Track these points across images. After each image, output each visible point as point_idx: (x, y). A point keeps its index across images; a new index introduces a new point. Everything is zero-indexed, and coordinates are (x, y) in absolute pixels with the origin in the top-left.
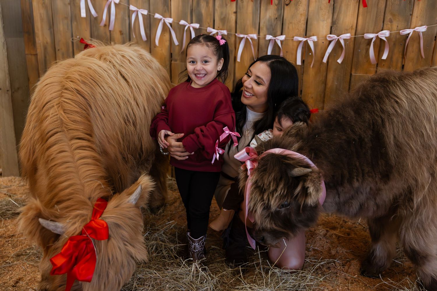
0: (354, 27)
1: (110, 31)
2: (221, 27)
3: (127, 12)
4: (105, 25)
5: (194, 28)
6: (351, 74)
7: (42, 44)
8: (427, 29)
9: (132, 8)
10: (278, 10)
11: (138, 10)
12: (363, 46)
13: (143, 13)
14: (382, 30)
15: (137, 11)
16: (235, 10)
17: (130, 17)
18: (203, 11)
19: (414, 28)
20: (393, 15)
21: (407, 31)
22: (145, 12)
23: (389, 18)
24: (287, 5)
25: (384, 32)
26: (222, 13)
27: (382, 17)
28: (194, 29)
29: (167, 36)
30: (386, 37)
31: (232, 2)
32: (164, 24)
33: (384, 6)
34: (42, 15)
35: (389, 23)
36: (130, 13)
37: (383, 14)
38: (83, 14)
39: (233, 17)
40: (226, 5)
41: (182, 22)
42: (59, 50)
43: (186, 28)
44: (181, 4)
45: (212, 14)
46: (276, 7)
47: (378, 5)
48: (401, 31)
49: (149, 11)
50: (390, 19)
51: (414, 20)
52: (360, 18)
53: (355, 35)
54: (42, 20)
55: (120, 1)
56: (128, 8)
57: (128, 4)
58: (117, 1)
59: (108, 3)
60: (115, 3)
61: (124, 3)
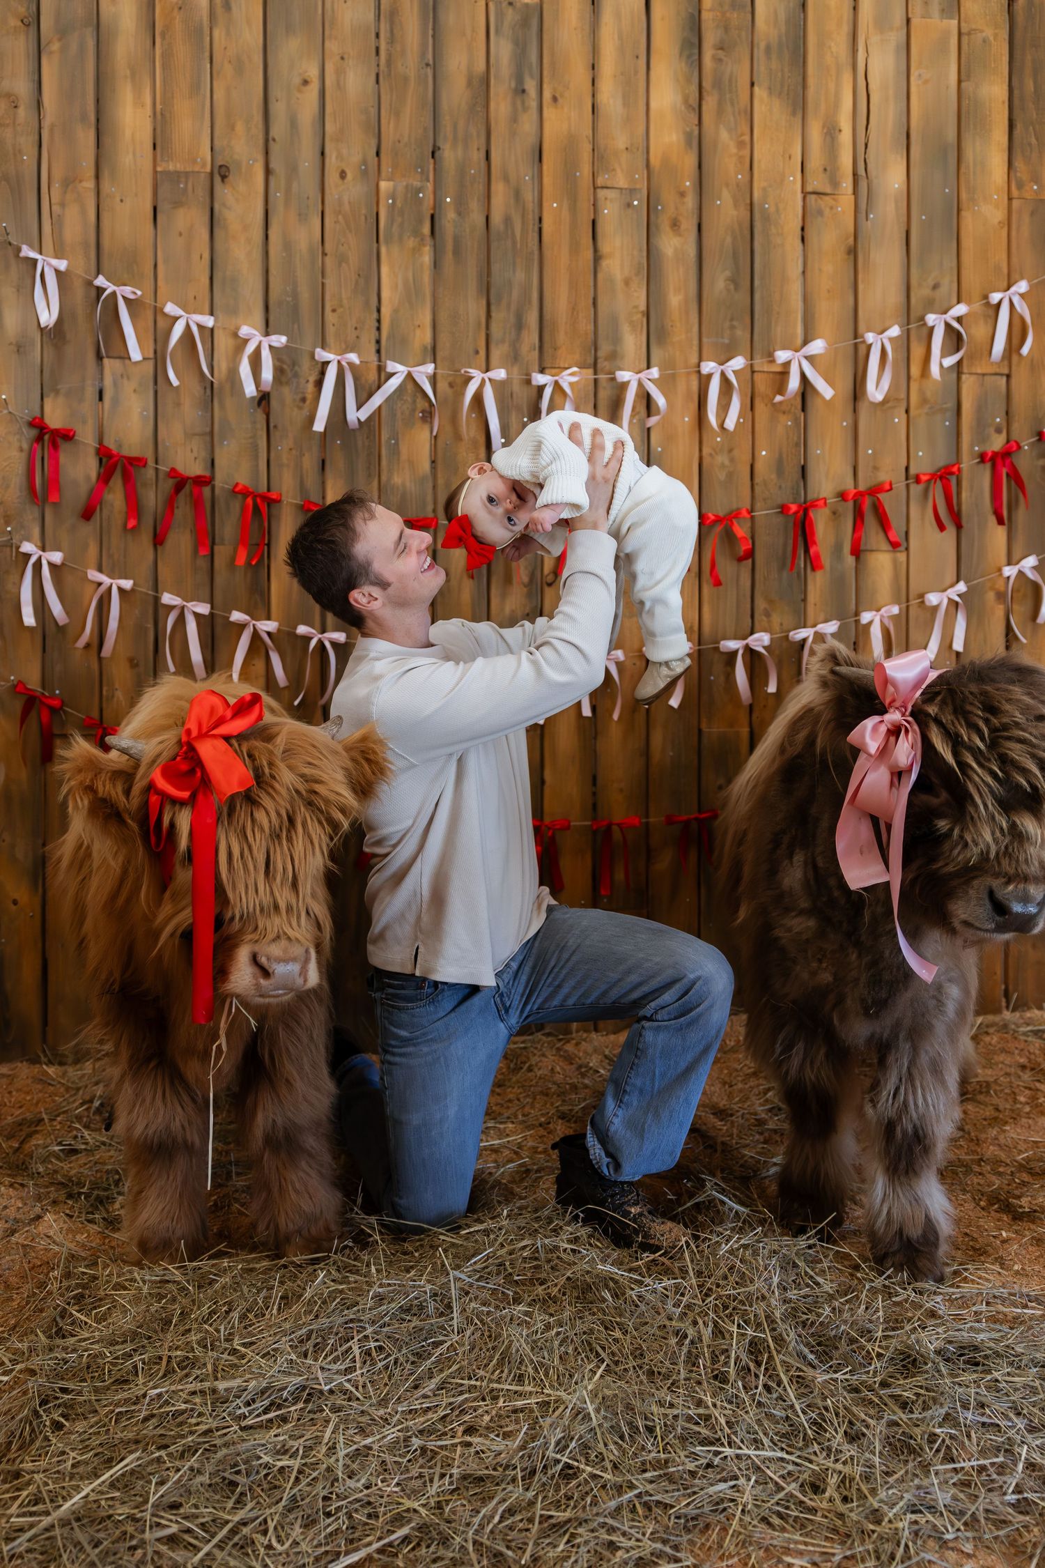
0: (696, 628)
1: (102, 660)
3: (152, 611)
4: (88, 646)
6: (700, 731)
8: (840, 628)
9: (167, 598)
10: (529, 595)
11: (185, 603)
12: (718, 668)
13: (197, 610)
14: (752, 633)
15: (183, 608)
17: (158, 622)
19: (814, 626)
20: (771, 602)
21: (801, 634)
22: (204, 609)
23: (763, 607)
24: (550, 585)
25: (756, 636)
27: (749, 606)
28: (335, 645)
29: (259, 665)
30: (764, 647)
32: (256, 635)
33: (748, 584)
35: (765, 618)
36: (159, 610)
37: (749, 600)
38: (28, 619)
41: (302, 629)
43: (313, 643)
46: (525, 590)
47: (738, 580)
48: (791, 634)
49: (212, 608)
50: (765, 609)
51: (811, 610)
52: (706, 609)
53: (699, 644)
55: (135, 584)
56: (157, 600)
57: (156, 590)
58: (127, 584)
59: (102, 589)
60: (120, 590)
61: (146, 589)
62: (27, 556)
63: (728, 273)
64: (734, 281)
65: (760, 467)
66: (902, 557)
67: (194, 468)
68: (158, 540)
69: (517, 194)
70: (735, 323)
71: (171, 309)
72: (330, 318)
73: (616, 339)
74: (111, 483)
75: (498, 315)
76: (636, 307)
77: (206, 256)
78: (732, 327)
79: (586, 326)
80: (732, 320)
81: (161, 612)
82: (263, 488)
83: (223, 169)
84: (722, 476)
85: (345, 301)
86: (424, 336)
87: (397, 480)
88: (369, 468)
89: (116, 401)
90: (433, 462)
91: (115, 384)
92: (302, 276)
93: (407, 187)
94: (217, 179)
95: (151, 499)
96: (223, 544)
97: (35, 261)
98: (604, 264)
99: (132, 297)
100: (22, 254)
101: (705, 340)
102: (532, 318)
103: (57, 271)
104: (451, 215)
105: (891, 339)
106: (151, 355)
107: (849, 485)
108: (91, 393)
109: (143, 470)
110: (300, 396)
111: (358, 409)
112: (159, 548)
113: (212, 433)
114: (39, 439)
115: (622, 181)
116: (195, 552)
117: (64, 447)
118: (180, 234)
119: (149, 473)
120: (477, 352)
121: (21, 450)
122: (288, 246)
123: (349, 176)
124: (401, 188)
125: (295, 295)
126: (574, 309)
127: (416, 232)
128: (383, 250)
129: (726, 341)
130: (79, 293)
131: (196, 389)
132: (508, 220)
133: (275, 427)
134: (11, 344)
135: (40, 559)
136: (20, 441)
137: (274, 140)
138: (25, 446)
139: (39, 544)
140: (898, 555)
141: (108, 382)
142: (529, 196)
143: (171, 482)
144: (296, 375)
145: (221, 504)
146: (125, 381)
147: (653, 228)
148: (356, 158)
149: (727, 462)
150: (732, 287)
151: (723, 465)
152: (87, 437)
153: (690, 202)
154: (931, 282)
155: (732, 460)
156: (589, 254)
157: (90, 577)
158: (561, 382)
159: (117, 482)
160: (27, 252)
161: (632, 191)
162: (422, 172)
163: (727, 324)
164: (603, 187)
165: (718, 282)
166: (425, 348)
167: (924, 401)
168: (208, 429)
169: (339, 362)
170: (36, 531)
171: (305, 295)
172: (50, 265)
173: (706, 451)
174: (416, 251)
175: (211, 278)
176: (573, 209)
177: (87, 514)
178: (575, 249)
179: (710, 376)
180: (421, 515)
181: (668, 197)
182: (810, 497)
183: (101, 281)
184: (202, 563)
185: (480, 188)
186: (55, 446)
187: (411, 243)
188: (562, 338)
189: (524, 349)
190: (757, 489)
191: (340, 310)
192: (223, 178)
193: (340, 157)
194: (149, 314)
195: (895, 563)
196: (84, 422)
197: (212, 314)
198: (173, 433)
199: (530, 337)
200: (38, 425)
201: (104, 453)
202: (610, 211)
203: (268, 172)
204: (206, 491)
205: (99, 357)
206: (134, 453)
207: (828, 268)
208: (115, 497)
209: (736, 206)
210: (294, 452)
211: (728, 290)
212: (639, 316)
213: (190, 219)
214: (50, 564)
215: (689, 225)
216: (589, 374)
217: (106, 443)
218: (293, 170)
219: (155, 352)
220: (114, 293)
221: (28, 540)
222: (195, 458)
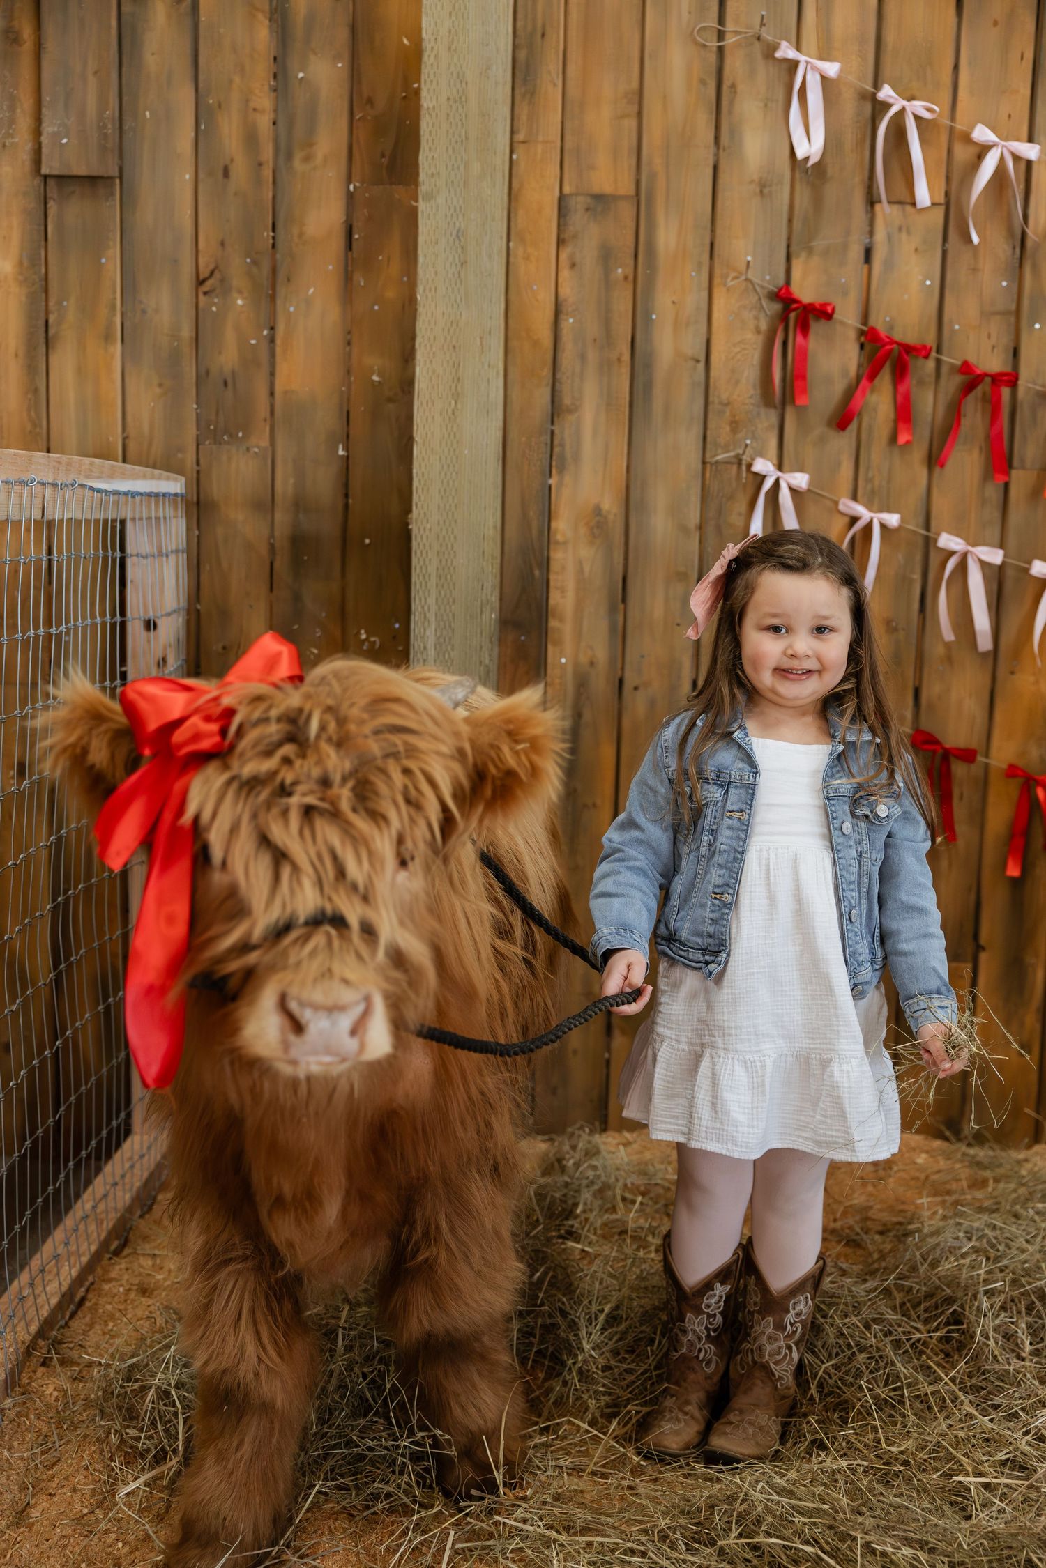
3: (918, 557)
7: (570, 670)
9: (947, 541)
11: (970, 548)
13: (985, 558)
15: (966, 554)
22: (995, 557)
34: (587, 569)
36: (932, 557)
42: (636, 688)
49: (1005, 556)
54: (582, 584)
55: (902, 520)
56: (929, 542)
57: (927, 527)
58: (893, 519)
59: (860, 525)
60: (883, 526)
61: (915, 526)
62: (762, 478)
67: (993, 363)
68: (935, 460)
71: (982, 134)
74: (876, 381)
77: (1029, 55)
81: (934, 561)
89: (889, 265)
91: (889, 238)
95: (929, 404)
96: (1023, 468)
97: (794, 65)
99: (927, 115)
100: (778, 54)
103: (823, 78)
106: (942, 200)
108: (856, 252)
109: (921, 361)
112: (937, 470)
113: (1018, 312)
114: (784, 318)
116: (985, 478)
117: (816, 327)
118: (996, 23)
119: (930, 364)
121: (758, 331)
130: (849, 108)
131: (1002, 249)
134: (752, 182)
135: (777, 483)
136: (756, 318)
138: (764, 325)
139: (775, 462)
141: (880, 235)
143: (958, 379)
145: (1024, 414)
146: (904, 236)
152: (848, 315)
157: (841, 507)
159: (885, 379)
160: (786, 51)
168: (1013, 307)
170: (773, 443)
172: (814, 68)
175: (1033, 89)
177: (841, 422)
183: (886, 93)
184: (993, 491)
186: (804, 328)
194: (944, 139)
196: (845, 293)
197: (1030, 140)
198: (965, 311)
200: (784, 297)
201: (870, 338)
204: (1006, 392)
205: (871, 201)
206: (911, 339)
208: (881, 401)
214: (793, 490)
217: (873, 322)
219: (947, 194)
220: (903, 110)
221: (762, 455)
222: (993, 347)
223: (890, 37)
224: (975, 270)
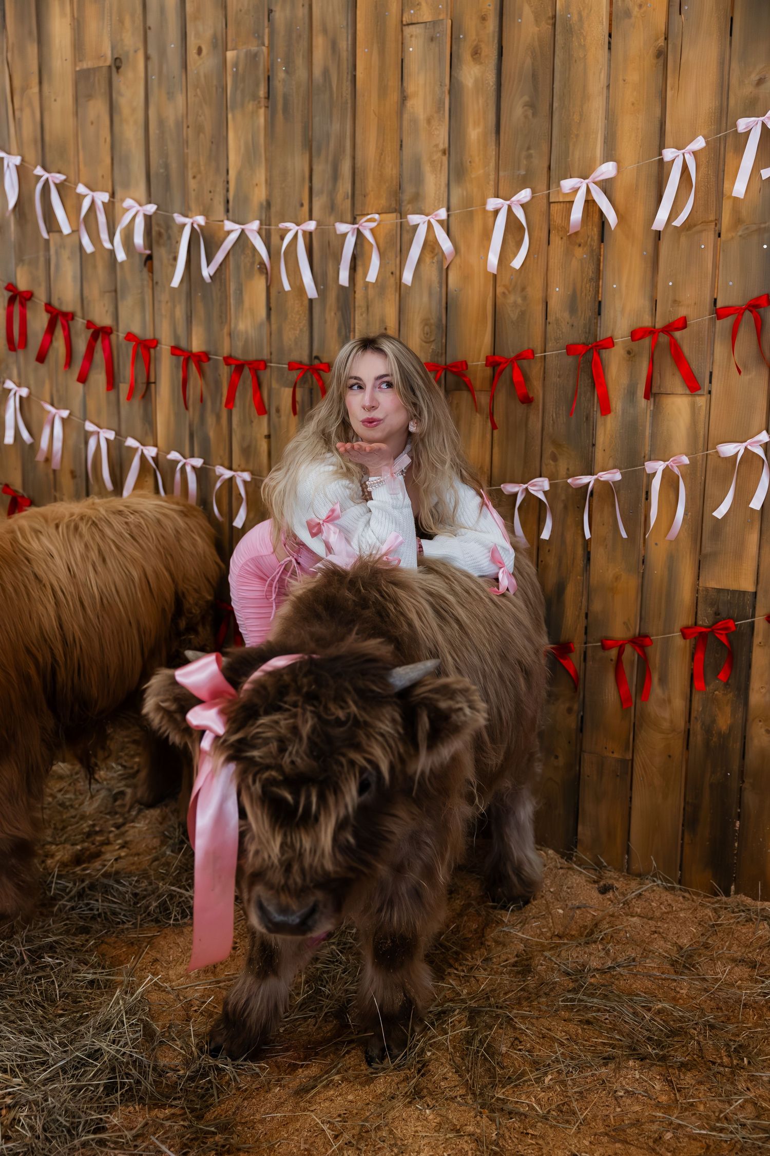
1: (54, 471)
2: (243, 466)
3: (81, 435)
4: (45, 459)
5: (193, 468)
8: (622, 477)
9: (90, 426)
11: (99, 430)
13: (108, 437)
15: (98, 433)
16: (266, 432)
17: (86, 443)
18: (212, 434)
19: (598, 473)
20: (556, 444)
21: (585, 479)
22: (111, 435)
23: (550, 451)
26: (243, 437)
27: (538, 449)
31: (261, 417)
32: (143, 457)
35: (551, 462)
36: (86, 437)
38: (9, 439)
39: (263, 446)
40: (252, 422)
41: (174, 455)
43: (179, 468)
44: (172, 418)
45: (227, 439)
48: (570, 480)
49: (118, 433)
50: (553, 452)
51: (597, 456)
55: (70, 414)
56: (83, 426)
57: (83, 419)
58: (65, 414)
59: (50, 416)
61: (79, 418)
62: (10, 390)
63: (526, 98)
64: (532, 105)
65: (554, 303)
66: (701, 401)
67: (103, 319)
69: (334, 45)
70: (532, 151)
71: (81, 189)
72: (192, 184)
73: (418, 179)
74: (56, 330)
75: (318, 169)
76: (437, 146)
77: (109, 139)
78: (529, 157)
79: (390, 171)
80: (529, 148)
82: (149, 335)
83: (118, 61)
84: (514, 315)
85: (202, 168)
86: (259, 194)
87: (242, 326)
88: (221, 317)
89: (58, 267)
90: (269, 309)
91: (57, 253)
92: (171, 148)
93: (246, 54)
94: (114, 69)
95: (81, 346)
96: (124, 382)
97: (2, 159)
98: (409, 104)
99: (57, 181)
101: (501, 174)
102: (346, 168)
103: (16, 166)
104: (281, 74)
105: (695, 153)
106: (76, 228)
107: (647, 322)
108: (42, 263)
109: (75, 321)
110: (171, 257)
111: (208, 265)
112: (86, 384)
113: (116, 291)
114: (11, 301)
115: (426, 14)
117: (28, 305)
118: (92, 123)
119: (79, 324)
120: (302, 205)
122: (161, 123)
123: (204, 51)
124: (242, 55)
125: (166, 166)
126: (381, 153)
127: (255, 97)
128: (230, 116)
129: (523, 172)
130: (32, 181)
131: (106, 254)
132: (326, 73)
133: (157, 283)
135: (16, 393)
137: (150, 28)
139: (16, 382)
140: (698, 399)
141: (53, 251)
142: (344, 44)
143: (91, 331)
144: (169, 238)
145: (124, 350)
146: (62, 252)
147: (454, 60)
148: (209, 34)
149: (519, 301)
150: (530, 113)
151: (515, 304)
152: (41, 296)
153: (491, 25)
154: (754, 77)
155: (525, 298)
156: (394, 97)
158: (361, 228)
159: (60, 329)
161: (434, 23)
162: (259, 36)
163: (524, 153)
164: (408, 25)
165: (516, 110)
166: (261, 204)
167: (738, 221)
168: (114, 287)
169: (192, 224)
170: (15, 372)
171: (174, 165)
172: (10, 161)
173: (499, 290)
174: (254, 113)
175: (112, 159)
176: (382, 52)
177: (41, 358)
178: (383, 91)
179: (496, 212)
180: (260, 358)
181: (470, 24)
182: (603, 335)
183: (39, 170)
184: (112, 396)
185: (304, 44)
186: (23, 306)
187: (250, 106)
188: (371, 183)
189: (340, 197)
190: (549, 327)
191: (199, 176)
192: (118, 68)
193: (197, 35)
195: (693, 407)
196: (39, 283)
198: (94, 291)
199: (345, 186)
200: (11, 287)
202: (415, 47)
203: (147, 58)
204: (113, 338)
206: (69, 308)
207: (633, 77)
208: (59, 344)
209: (537, 21)
210: (169, 304)
211: (526, 117)
212: (440, 154)
213: (97, 108)
214: (21, 398)
215: (489, 51)
216: (391, 218)
217: (52, 301)
218: (162, 52)
220: (48, 179)
221: (10, 379)
222: (107, 312)
223: (47, 138)
224: (95, 267)
